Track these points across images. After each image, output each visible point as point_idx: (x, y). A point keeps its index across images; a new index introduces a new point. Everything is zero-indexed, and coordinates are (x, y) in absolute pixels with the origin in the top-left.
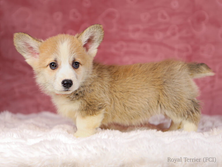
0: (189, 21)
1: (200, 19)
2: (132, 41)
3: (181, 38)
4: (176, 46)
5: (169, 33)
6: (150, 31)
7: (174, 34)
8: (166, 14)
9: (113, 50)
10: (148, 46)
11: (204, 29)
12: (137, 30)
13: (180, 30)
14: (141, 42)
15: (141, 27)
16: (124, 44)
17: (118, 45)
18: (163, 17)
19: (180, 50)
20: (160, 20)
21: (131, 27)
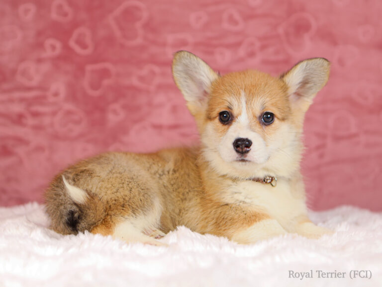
0: (281, 30)
1: (301, 28)
3: (266, 62)
5: (242, 52)
7: (251, 55)
9: (135, 81)
13: (263, 48)
16: (157, 69)
17: (145, 71)
21: (170, 38)
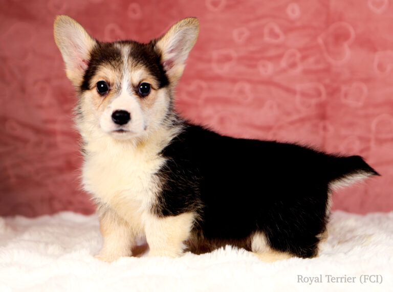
2: (218, 78)
4: (298, 87)
6: (251, 60)
8: (277, 30)
10: (247, 87)
11: (348, 55)
12: (228, 59)
14: (234, 81)
15: (233, 53)
18: (273, 34)
19: (304, 94)
20: (267, 39)
